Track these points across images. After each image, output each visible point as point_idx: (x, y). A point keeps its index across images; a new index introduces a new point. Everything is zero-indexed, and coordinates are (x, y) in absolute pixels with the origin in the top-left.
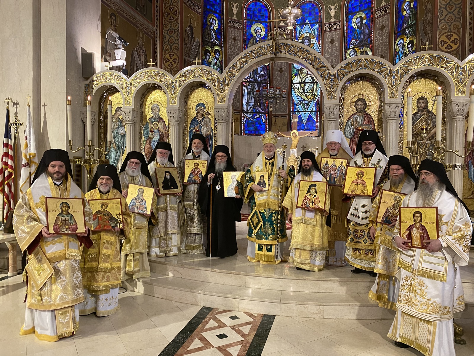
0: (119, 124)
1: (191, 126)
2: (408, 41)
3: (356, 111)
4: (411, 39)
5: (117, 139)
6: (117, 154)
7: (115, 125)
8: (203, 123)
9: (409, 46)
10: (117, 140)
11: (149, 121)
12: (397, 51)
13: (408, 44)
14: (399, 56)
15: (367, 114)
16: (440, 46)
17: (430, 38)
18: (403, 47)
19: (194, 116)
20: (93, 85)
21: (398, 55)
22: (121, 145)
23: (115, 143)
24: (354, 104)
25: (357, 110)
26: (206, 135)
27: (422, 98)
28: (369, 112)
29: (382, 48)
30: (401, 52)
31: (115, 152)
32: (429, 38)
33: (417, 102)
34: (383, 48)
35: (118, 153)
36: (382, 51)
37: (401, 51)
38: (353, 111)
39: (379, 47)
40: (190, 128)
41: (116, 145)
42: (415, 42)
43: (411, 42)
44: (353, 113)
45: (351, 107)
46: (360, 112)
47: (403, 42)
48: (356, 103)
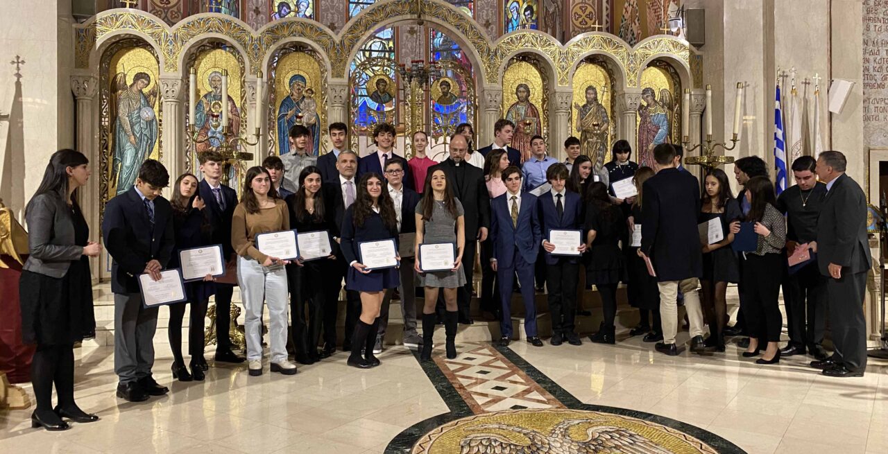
0: (142, 101)
1: (282, 109)
2: (525, 6)
3: (517, 100)
4: (530, 4)
5: (137, 128)
6: (137, 153)
7: (133, 104)
8: (302, 106)
9: (526, 13)
10: (137, 131)
11: (204, 100)
12: (510, 17)
13: (526, 10)
14: (512, 25)
15: (531, 105)
16: (573, 19)
17: (560, 7)
18: (519, 14)
19: (286, 95)
20: (95, 31)
21: (510, 24)
22: (146, 138)
23: (134, 134)
24: (515, 90)
25: (518, 98)
26: (307, 124)
27: (590, 88)
28: (533, 102)
29: (487, 10)
30: (516, 20)
31: (134, 150)
32: (558, 7)
33: (586, 92)
34: (489, 11)
35: (140, 152)
36: (487, 15)
37: (515, 18)
38: (514, 99)
39: (483, 8)
40: (280, 112)
41: (135, 138)
42: (535, 8)
43: (529, 8)
44: (514, 102)
45: (512, 94)
46: (522, 102)
47: (518, 6)
48: (517, 89)
